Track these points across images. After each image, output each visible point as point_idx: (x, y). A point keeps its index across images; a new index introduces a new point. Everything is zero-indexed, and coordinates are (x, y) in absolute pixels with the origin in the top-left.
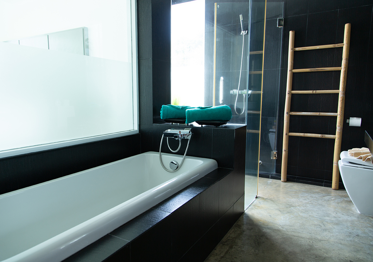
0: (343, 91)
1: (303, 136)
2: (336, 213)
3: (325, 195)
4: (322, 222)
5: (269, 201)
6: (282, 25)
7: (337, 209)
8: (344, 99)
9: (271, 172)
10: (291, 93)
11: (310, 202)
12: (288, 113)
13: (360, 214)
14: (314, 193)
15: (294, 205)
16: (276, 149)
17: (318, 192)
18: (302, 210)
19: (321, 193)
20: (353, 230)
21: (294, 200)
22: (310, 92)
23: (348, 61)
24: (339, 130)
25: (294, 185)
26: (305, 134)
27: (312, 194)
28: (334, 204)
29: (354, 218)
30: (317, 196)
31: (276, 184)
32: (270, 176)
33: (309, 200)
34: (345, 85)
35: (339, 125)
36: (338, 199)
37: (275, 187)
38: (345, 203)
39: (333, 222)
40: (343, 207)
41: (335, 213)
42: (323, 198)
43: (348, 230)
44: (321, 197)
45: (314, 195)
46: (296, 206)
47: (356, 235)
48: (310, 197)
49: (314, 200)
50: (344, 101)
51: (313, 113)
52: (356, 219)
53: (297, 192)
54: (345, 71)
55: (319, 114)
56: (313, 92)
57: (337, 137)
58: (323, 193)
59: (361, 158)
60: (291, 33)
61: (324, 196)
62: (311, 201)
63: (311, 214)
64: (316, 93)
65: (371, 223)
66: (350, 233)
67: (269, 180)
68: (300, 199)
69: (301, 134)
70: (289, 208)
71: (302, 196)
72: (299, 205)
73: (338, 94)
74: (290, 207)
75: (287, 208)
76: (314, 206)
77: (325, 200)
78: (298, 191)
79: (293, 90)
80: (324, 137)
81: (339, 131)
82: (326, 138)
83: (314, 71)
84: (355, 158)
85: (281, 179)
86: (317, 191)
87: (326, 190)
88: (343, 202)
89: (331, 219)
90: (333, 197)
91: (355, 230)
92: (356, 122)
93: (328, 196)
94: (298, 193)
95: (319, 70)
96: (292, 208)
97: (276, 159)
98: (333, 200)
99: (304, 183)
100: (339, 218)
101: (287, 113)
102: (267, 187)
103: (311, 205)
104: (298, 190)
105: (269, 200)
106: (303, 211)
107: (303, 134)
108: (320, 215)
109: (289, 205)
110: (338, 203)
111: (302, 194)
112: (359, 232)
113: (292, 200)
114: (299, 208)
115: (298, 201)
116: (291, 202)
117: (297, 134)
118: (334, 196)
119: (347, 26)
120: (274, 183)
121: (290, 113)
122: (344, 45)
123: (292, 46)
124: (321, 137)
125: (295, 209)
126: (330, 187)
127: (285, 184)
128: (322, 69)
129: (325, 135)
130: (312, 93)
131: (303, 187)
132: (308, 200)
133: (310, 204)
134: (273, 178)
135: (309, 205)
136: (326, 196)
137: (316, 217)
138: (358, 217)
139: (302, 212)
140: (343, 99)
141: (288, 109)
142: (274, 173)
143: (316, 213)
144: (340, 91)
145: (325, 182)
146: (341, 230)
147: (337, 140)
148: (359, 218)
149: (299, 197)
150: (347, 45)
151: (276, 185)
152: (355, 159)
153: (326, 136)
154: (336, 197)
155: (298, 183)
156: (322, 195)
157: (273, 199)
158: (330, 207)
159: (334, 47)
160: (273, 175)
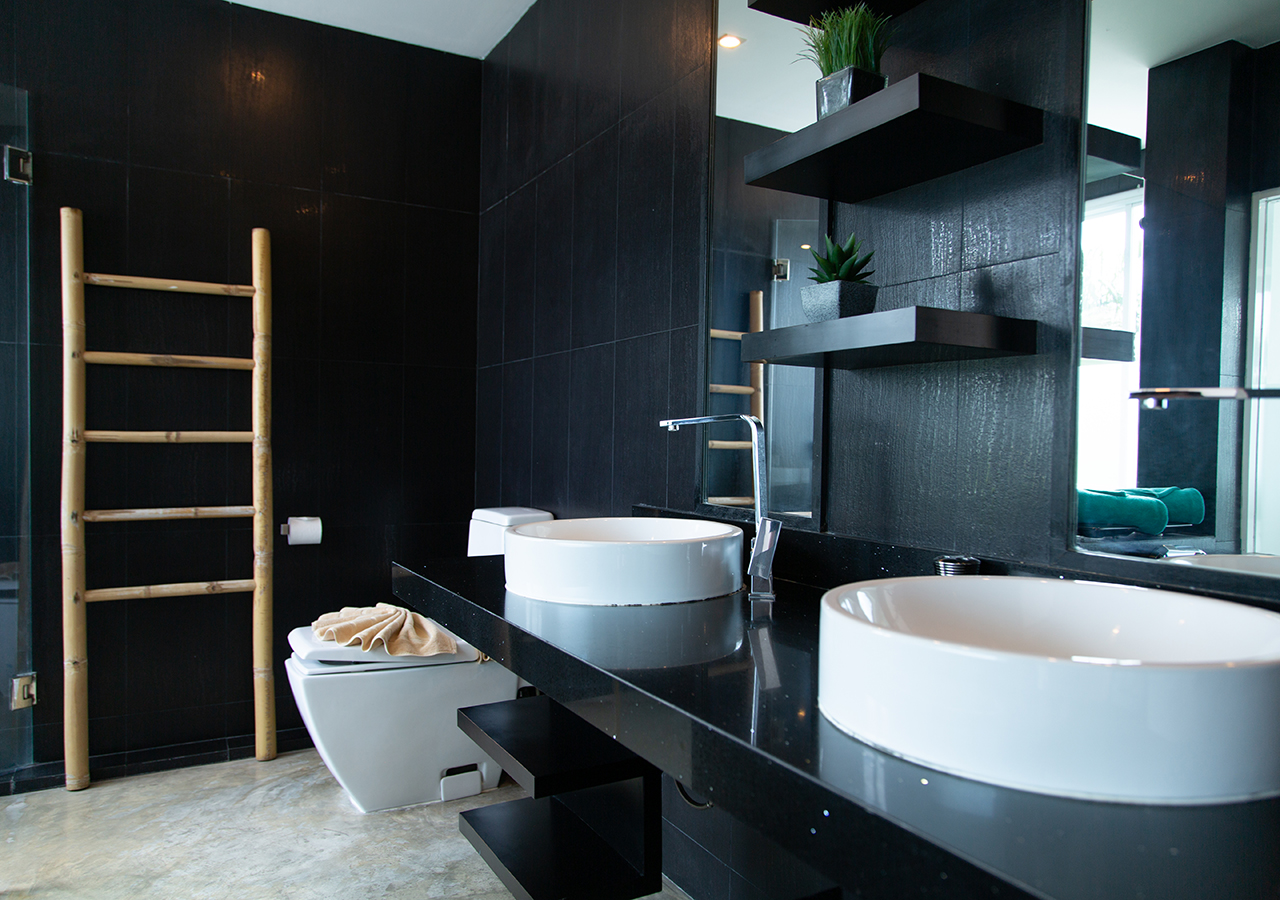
0: (266, 436)
1: (143, 596)
2: (307, 841)
3: (246, 791)
4: (280, 892)
5: (50, 893)
6: (25, 177)
7: (301, 826)
8: (270, 461)
9: (14, 765)
10: (85, 439)
11: (210, 836)
12: (80, 514)
13: (365, 816)
14: (208, 794)
15: (158, 870)
16: (29, 662)
17: (219, 788)
18: (196, 874)
19: (233, 787)
20: (371, 875)
21: (152, 849)
22: (158, 436)
23: (270, 344)
24: (265, 562)
25: (124, 790)
26: (152, 587)
27: (203, 802)
28: (285, 811)
29: (359, 836)
30: (221, 802)
31: (48, 809)
32: (13, 786)
33: (204, 830)
34: (270, 416)
35: (263, 544)
36: (290, 788)
37: (52, 826)
38: (314, 795)
39: (309, 876)
40: (314, 812)
41: (301, 841)
42: (245, 801)
43: (360, 881)
44: (238, 802)
45: (212, 805)
46: (169, 871)
47: (387, 890)
48: (203, 814)
49: (220, 820)
50: (270, 466)
51: (174, 510)
52: (363, 835)
53: (150, 812)
54: (265, 375)
55: (196, 513)
56: (167, 437)
57: (259, 584)
58: (235, 784)
59: (358, 642)
60: (66, 215)
61: (245, 795)
62: (211, 829)
63: (233, 879)
64: (180, 441)
65: (405, 833)
66: (370, 890)
67: (10, 803)
68: (171, 839)
69: (138, 591)
70: (146, 887)
71: (172, 820)
72: (178, 863)
73: (250, 445)
74: (150, 885)
75: (138, 891)
76: (229, 844)
77: (254, 808)
78: (151, 807)
79: (89, 427)
80: (217, 591)
81: (264, 565)
82: (225, 591)
83: (166, 365)
84: (341, 646)
85: (68, 782)
86: (214, 782)
87: (241, 771)
88: (308, 793)
89: (300, 868)
90: (271, 790)
91: (377, 875)
92: (306, 530)
93: (256, 788)
94: (154, 815)
95: (184, 361)
96: (155, 883)
97: (34, 706)
98: (275, 800)
99: (158, 770)
100: (320, 855)
101: (75, 516)
102: (14, 837)
103: (216, 844)
104: (150, 804)
105: (49, 889)
106: (201, 878)
107: (143, 588)
108: (261, 868)
109: (139, 876)
110: (296, 803)
111: (169, 813)
112: (390, 874)
113: (143, 852)
114: (184, 874)
115: (168, 845)
116: (142, 861)
117: (118, 594)
118: (275, 783)
119: (258, 237)
120: (39, 808)
121: (86, 513)
122: (254, 291)
123: (77, 264)
124: (207, 592)
125: (169, 883)
126: (248, 756)
127: (89, 796)
128: (193, 362)
129: (220, 582)
130: (165, 440)
131: (161, 785)
132: (198, 828)
133: (214, 840)
134: (27, 786)
135: (211, 849)
136: (249, 792)
137: (253, 883)
138: (366, 829)
139: (198, 885)
140: (266, 462)
141: (76, 500)
142: (30, 764)
143: (247, 869)
144: (257, 434)
145: (232, 743)
146: (343, 891)
147: (261, 593)
148: (369, 830)
149: (163, 830)
150: (263, 294)
151: (51, 813)
152: (340, 649)
153: (223, 587)
154: (279, 785)
155: (136, 777)
156: (237, 792)
157: (66, 879)
158: (279, 826)
159: (226, 294)
160: (26, 777)
